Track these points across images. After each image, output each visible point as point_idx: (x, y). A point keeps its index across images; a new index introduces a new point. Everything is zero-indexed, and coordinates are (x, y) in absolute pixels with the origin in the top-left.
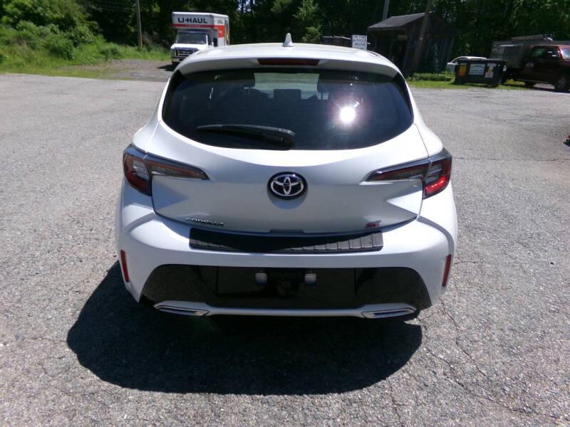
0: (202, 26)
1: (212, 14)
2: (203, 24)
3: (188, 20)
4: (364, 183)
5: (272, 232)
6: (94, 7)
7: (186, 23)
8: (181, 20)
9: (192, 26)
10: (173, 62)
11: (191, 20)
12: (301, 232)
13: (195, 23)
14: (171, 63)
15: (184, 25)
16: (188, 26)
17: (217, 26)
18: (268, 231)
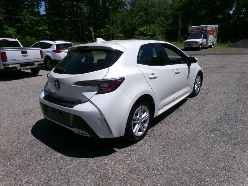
0: (201, 31)
1: (207, 25)
2: (202, 30)
3: (195, 29)
4: (73, 85)
5: (59, 98)
6: (169, 28)
7: (194, 30)
8: (192, 29)
9: (197, 31)
10: (185, 47)
11: (196, 29)
12: (63, 99)
13: (198, 30)
14: (184, 48)
15: (193, 32)
16: (194, 32)
17: (209, 30)
18: (58, 97)
